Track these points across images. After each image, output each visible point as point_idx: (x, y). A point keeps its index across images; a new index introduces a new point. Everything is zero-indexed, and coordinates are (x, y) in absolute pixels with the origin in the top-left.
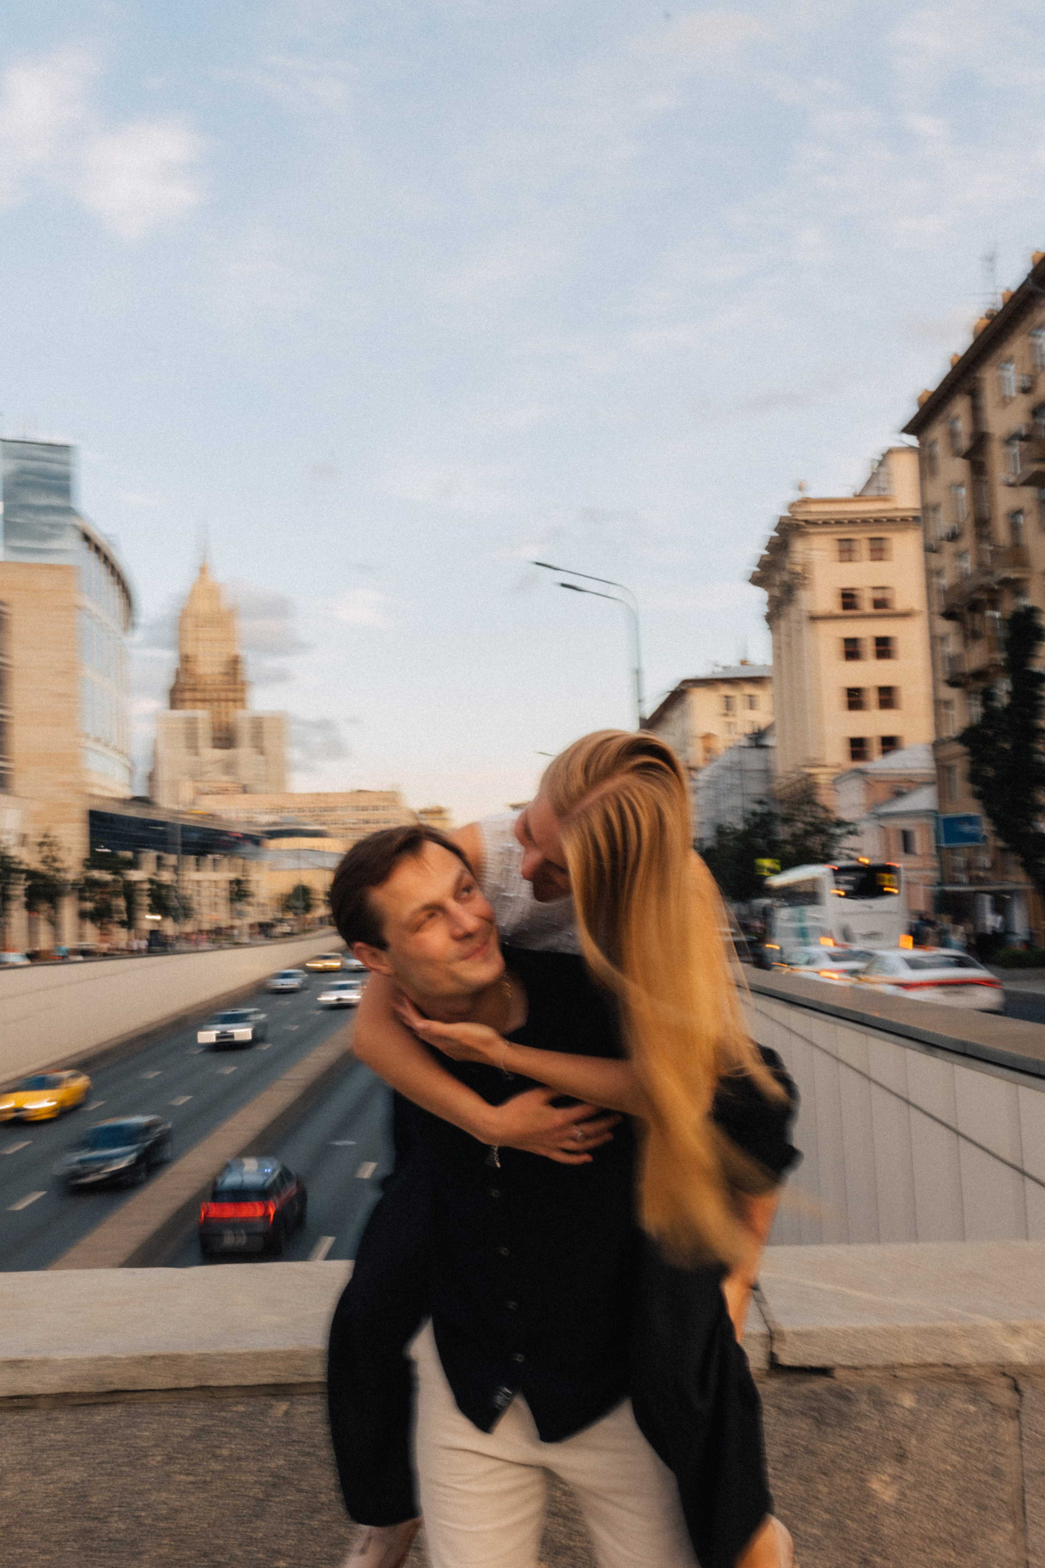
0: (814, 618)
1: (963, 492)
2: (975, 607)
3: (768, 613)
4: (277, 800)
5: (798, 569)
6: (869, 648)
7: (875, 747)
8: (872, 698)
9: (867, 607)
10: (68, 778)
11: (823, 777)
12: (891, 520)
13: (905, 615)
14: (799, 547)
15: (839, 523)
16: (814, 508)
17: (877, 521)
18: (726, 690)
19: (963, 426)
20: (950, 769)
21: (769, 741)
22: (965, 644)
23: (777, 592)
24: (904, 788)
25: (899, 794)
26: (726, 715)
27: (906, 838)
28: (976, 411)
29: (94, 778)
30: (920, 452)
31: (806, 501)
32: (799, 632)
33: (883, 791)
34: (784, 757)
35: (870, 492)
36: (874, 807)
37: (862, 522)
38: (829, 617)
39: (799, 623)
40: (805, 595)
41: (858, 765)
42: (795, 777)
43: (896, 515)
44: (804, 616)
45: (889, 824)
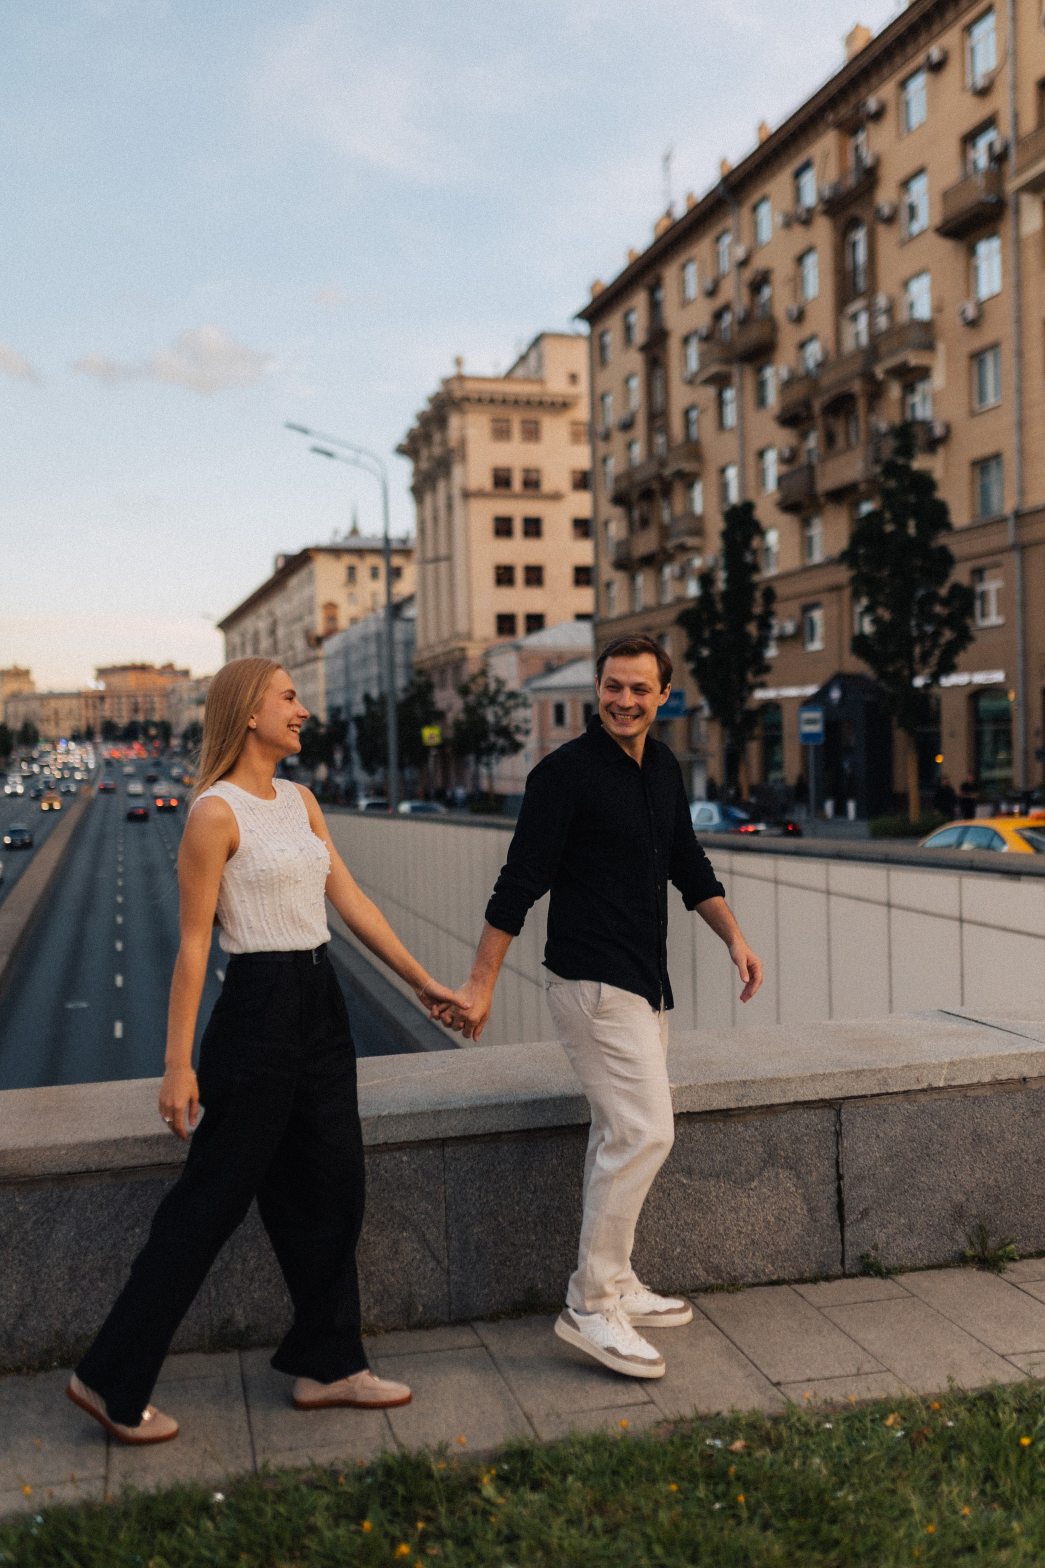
0: (467, 495)
1: (636, 384)
2: (647, 495)
3: (413, 486)
5: (454, 444)
6: (518, 527)
7: (520, 624)
8: (519, 576)
9: (517, 484)
11: (474, 651)
12: (541, 403)
13: (556, 497)
14: (454, 421)
15: (492, 401)
16: (470, 386)
17: (528, 403)
18: (348, 560)
19: (639, 319)
21: (411, 612)
22: (631, 528)
23: (424, 465)
24: (555, 663)
25: (550, 669)
26: (347, 585)
27: (559, 710)
28: (655, 307)
30: (590, 338)
31: (461, 378)
32: (450, 507)
33: (537, 666)
34: (425, 629)
35: (520, 372)
36: (527, 681)
37: (516, 402)
38: (480, 494)
39: (449, 499)
40: (457, 471)
41: (506, 640)
42: (439, 650)
43: (548, 399)
44: (456, 492)
45: (542, 696)
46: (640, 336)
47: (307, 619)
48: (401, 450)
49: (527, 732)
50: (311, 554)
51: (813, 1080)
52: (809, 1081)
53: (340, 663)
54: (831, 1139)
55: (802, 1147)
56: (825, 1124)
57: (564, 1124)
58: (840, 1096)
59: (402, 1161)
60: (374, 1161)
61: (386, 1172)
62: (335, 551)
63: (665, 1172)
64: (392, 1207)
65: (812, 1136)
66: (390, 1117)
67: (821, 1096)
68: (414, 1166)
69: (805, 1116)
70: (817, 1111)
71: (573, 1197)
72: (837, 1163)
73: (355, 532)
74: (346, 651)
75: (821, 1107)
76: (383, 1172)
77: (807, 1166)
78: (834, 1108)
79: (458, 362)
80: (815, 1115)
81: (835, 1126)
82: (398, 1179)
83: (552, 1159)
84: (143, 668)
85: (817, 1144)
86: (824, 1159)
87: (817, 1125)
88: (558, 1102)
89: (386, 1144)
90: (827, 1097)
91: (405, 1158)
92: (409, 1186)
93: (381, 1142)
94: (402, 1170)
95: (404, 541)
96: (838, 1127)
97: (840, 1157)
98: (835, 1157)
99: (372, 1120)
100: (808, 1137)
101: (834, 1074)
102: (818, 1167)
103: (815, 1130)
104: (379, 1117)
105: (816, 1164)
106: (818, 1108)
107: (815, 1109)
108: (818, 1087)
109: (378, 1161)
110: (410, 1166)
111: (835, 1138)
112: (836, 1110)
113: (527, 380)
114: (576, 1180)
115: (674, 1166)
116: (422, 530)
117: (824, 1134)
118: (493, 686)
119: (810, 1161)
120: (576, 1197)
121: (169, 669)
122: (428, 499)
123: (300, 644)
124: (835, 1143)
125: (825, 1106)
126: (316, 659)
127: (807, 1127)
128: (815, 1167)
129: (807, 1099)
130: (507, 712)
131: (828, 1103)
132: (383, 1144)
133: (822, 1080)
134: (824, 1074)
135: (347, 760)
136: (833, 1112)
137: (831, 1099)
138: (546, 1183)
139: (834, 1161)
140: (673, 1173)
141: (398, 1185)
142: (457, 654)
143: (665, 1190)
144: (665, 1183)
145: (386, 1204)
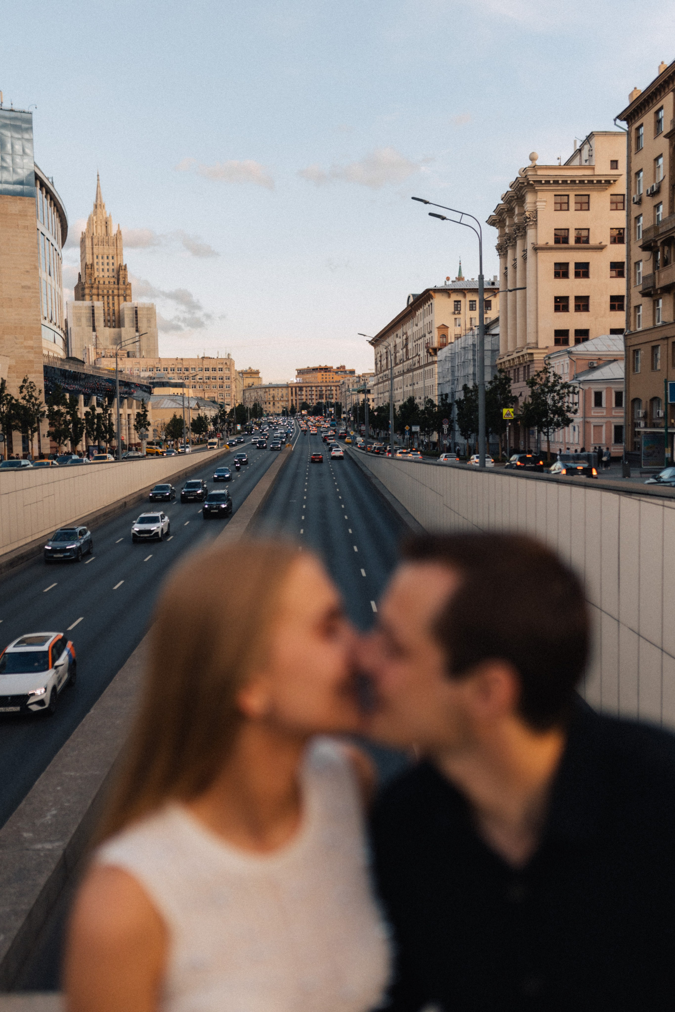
0: (536, 249)
1: (664, 162)
3: (498, 244)
4: (151, 363)
5: (527, 214)
6: (572, 270)
7: (572, 337)
8: (572, 304)
9: (572, 241)
10: (30, 343)
11: (539, 356)
12: (591, 182)
13: (600, 248)
14: (529, 198)
15: (556, 182)
16: (540, 172)
17: (582, 182)
18: (455, 297)
19: (667, 114)
20: (636, 352)
21: (496, 331)
22: (656, 266)
24: (596, 363)
25: (593, 368)
26: (454, 313)
27: (598, 395)
29: (44, 344)
30: (629, 133)
31: (534, 168)
32: (525, 258)
33: (583, 365)
34: (506, 342)
35: (576, 162)
36: (575, 377)
37: (573, 182)
38: (546, 248)
39: (525, 251)
40: (530, 232)
41: (562, 348)
42: (515, 355)
43: (595, 179)
44: (529, 247)
45: (586, 387)
46: (666, 127)
47: (428, 336)
48: (492, 221)
49: (575, 412)
50: (431, 293)
53: (448, 365)
62: (446, 292)
73: (460, 278)
74: (452, 358)
79: (533, 157)
84: (326, 369)
95: (493, 284)
113: (581, 167)
116: (505, 275)
118: (552, 379)
121: (342, 369)
122: (510, 252)
123: (423, 353)
126: (434, 363)
130: (561, 398)
135: (451, 429)
142: (527, 358)
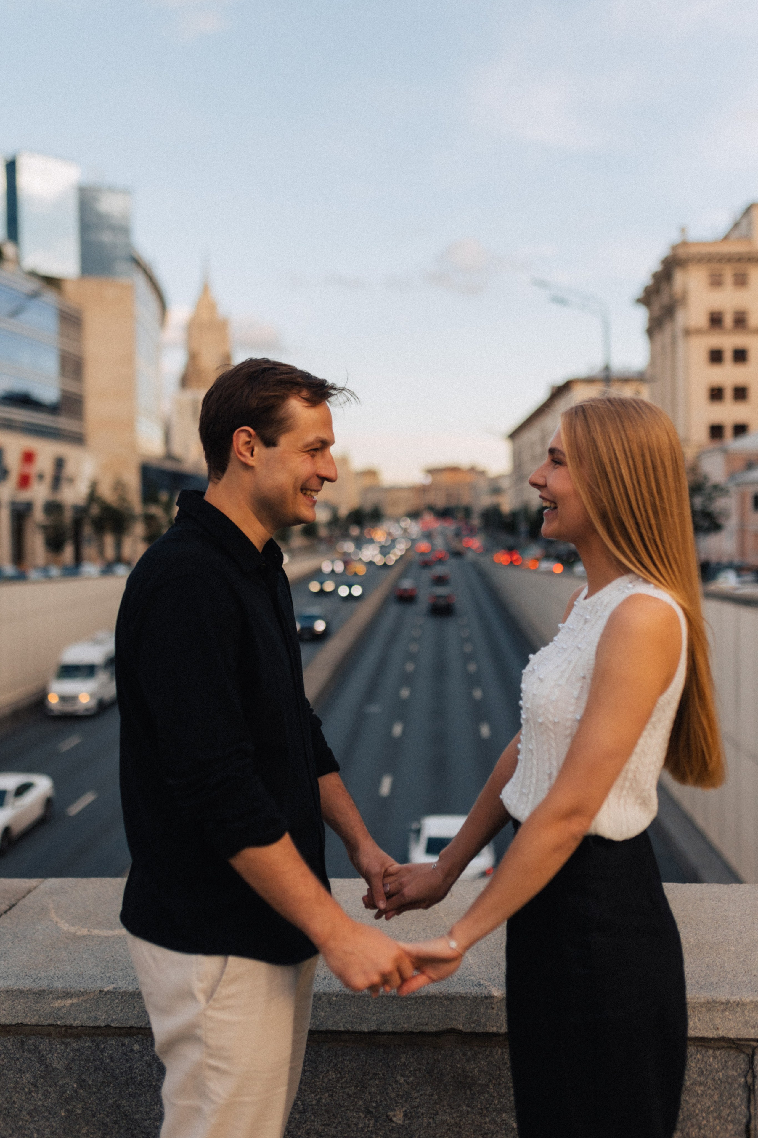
0: (688, 333)
3: (648, 327)
5: (679, 295)
6: (728, 356)
7: (728, 432)
8: (728, 394)
9: (729, 324)
12: (750, 259)
14: (679, 276)
15: (711, 260)
16: (692, 249)
17: (740, 259)
23: (657, 311)
24: (754, 462)
25: (750, 467)
31: (685, 244)
32: (674, 343)
33: (741, 464)
35: (734, 236)
36: (731, 476)
37: (729, 259)
38: (698, 332)
39: (674, 337)
40: (680, 315)
41: (716, 445)
43: (755, 256)
44: (679, 331)
45: (743, 488)
48: (639, 301)
49: (729, 516)
50: (572, 384)
51: (709, 1010)
52: (704, 1009)
54: (738, 1095)
55: (694, 1101)
56: (730, 1073)
57: (342, 1029)
58: (752, 1036)
59: (132, 1051)
60: (98, 1045)
61: (112, 1061)
62: (590, 381)
63: (487, 1109)
64: (118, 1107)
65: (709, 1088)
66: (114, 993)
67: (722, 1033)
68: (146, 1058)
69: (699, 1056)
70: (718, 1053)
71: (356, 1125)
72: (748, 1130)
75: (723, 1047)
76: (108, 1060)
77: (700, 1128)
78: (744, 1052)
79: (683, 230)
80: (715, 1057)
81: (745, 1077)
82: (126, 1072)
83: (328, 1071)
84: (454, 470)
85: (716, 1098)
86: (726, 1120)
87: (717, 1072)
88: (334, 999)
89: (108, 1026)
90: (732, 1035)
91: (136, 1047)
92: (141, 1081)
93: (103, 1025)
94: (132, 1060)
96: (750, 1079)
97: (753, 1122)
98: (744, 1121)
99: (92, 995)
100: (702, 1088)
101: (743, 1004)
102: (718, 1133)
103: (713, 1079)
104: (100, 991)
105: (715, 1128)
106: (718, 1048)
107: (714, 1049)
108: (718, 1021)
109: (102, 1046)
110: (142, 1056)
111: (745, 1095)
112: (748, 1055)
113: (739, 241)
114: (360, 1103)
115: (500, 1102)
116: (653, 362)
117: (728, 1086)
119: (704, 1122)
120: (360, 1126)
121: (472, 470)
122: (659, 337)
124: (745, 1100)
125: (731, 1047)
127: (701, 1073)
128: (712, 1131)
129: (699, 1034)
130: (712, 500)
131: (734, 1044)
132: (106, 1026)
133: (724, 1010)
134: (728, 1003)
136: (742, 1056)
137: (740, 1040)
138: (319, 1101)
139: (743, 1127)
140: (499, 1112)
141: (127, 1079)
143: (486, 1134)
144: (486, 1123)
145: (110, 1101)
